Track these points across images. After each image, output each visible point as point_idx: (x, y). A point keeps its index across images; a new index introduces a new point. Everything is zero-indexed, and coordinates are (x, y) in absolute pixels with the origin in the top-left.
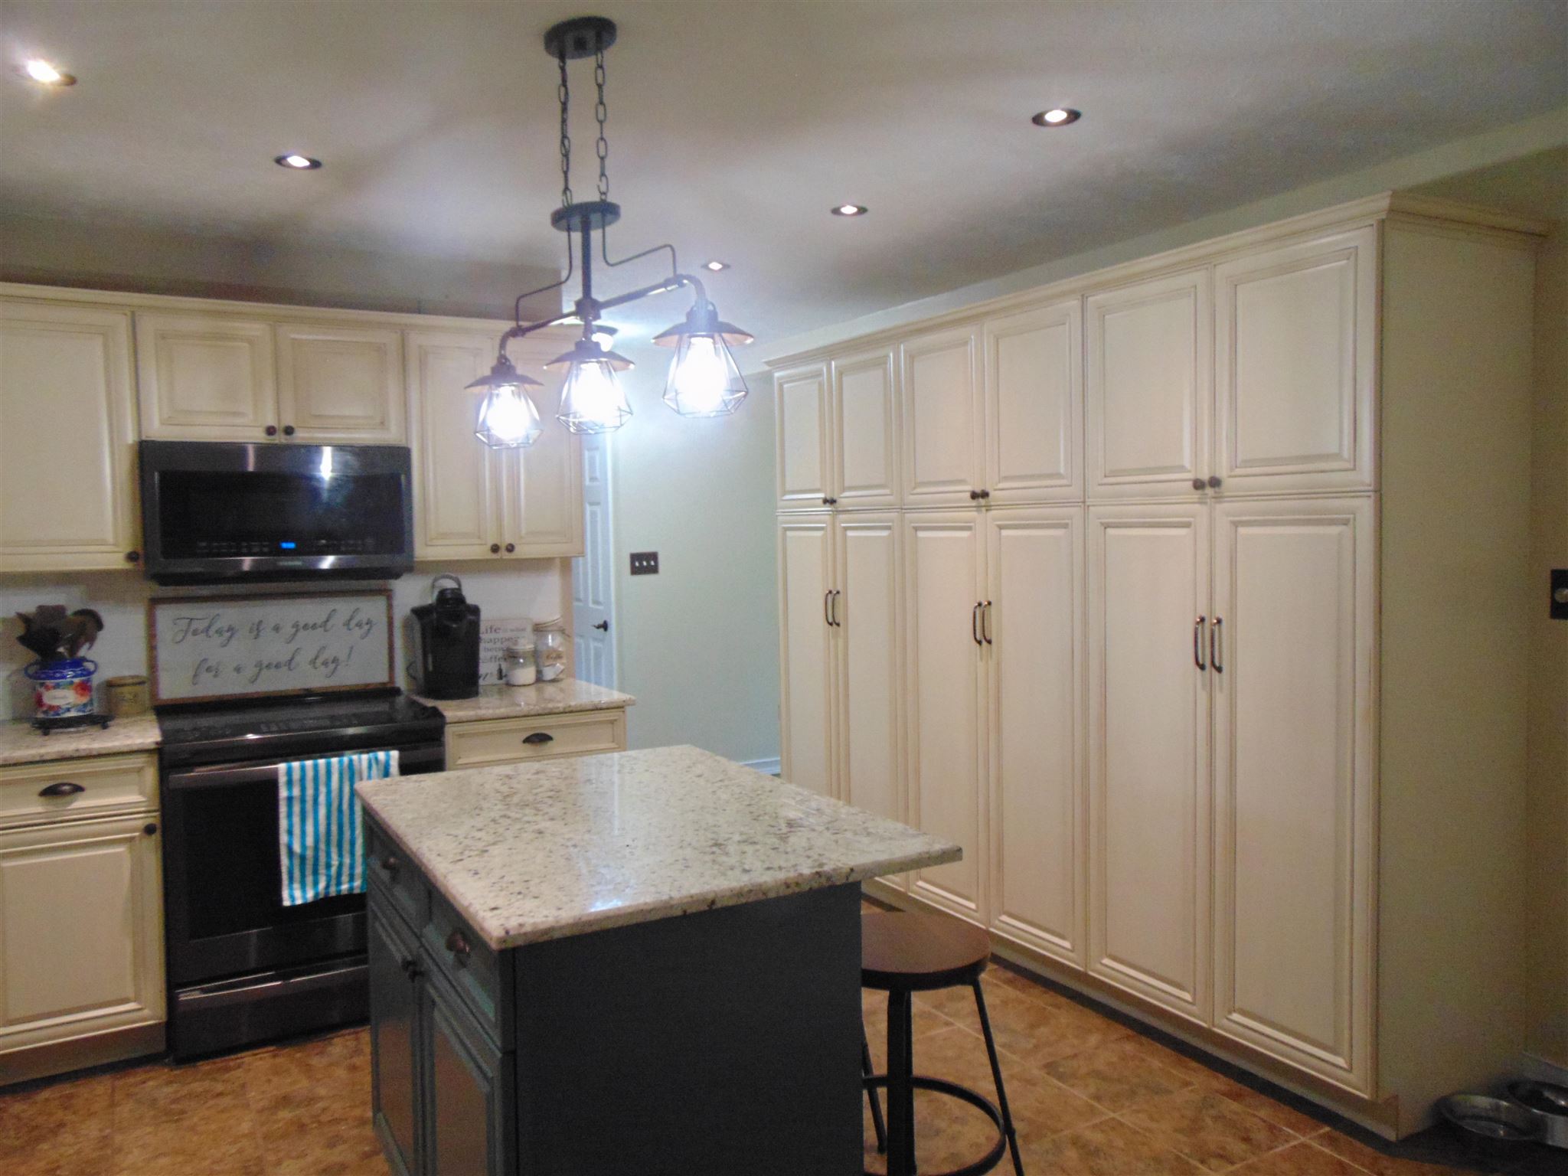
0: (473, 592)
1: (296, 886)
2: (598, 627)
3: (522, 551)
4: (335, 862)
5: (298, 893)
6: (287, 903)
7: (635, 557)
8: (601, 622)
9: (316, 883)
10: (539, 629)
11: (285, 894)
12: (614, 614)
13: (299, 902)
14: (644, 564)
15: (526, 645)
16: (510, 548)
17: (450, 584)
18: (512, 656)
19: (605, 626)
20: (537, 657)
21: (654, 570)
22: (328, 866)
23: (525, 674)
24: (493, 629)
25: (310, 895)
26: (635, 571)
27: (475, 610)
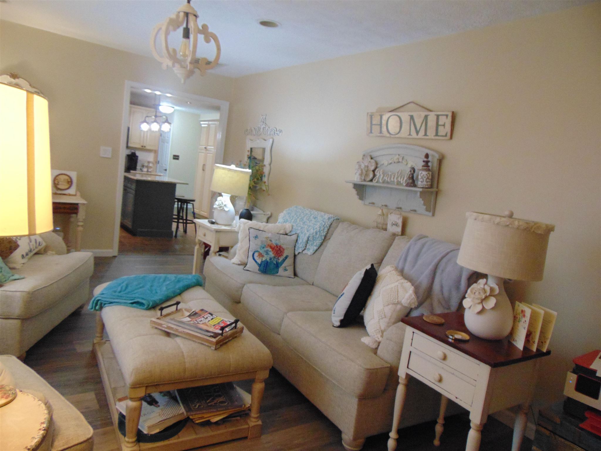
0: (138, 153)
2: (165, 170)
3: (148, 148)
7: (174, 156)
8: (165, 169)
10: (149, 162)
12: (168, 167)
14: (176, 157)
15: (146, 164)
16: (145, 147)
17: (133, 151)
18: (143, 166)
19: (166, 170)
20: (147, 167)
21: (178, 159)
23: (145, 170)
24: (140, 161)
26: (174, 159)
27: (137, 157)
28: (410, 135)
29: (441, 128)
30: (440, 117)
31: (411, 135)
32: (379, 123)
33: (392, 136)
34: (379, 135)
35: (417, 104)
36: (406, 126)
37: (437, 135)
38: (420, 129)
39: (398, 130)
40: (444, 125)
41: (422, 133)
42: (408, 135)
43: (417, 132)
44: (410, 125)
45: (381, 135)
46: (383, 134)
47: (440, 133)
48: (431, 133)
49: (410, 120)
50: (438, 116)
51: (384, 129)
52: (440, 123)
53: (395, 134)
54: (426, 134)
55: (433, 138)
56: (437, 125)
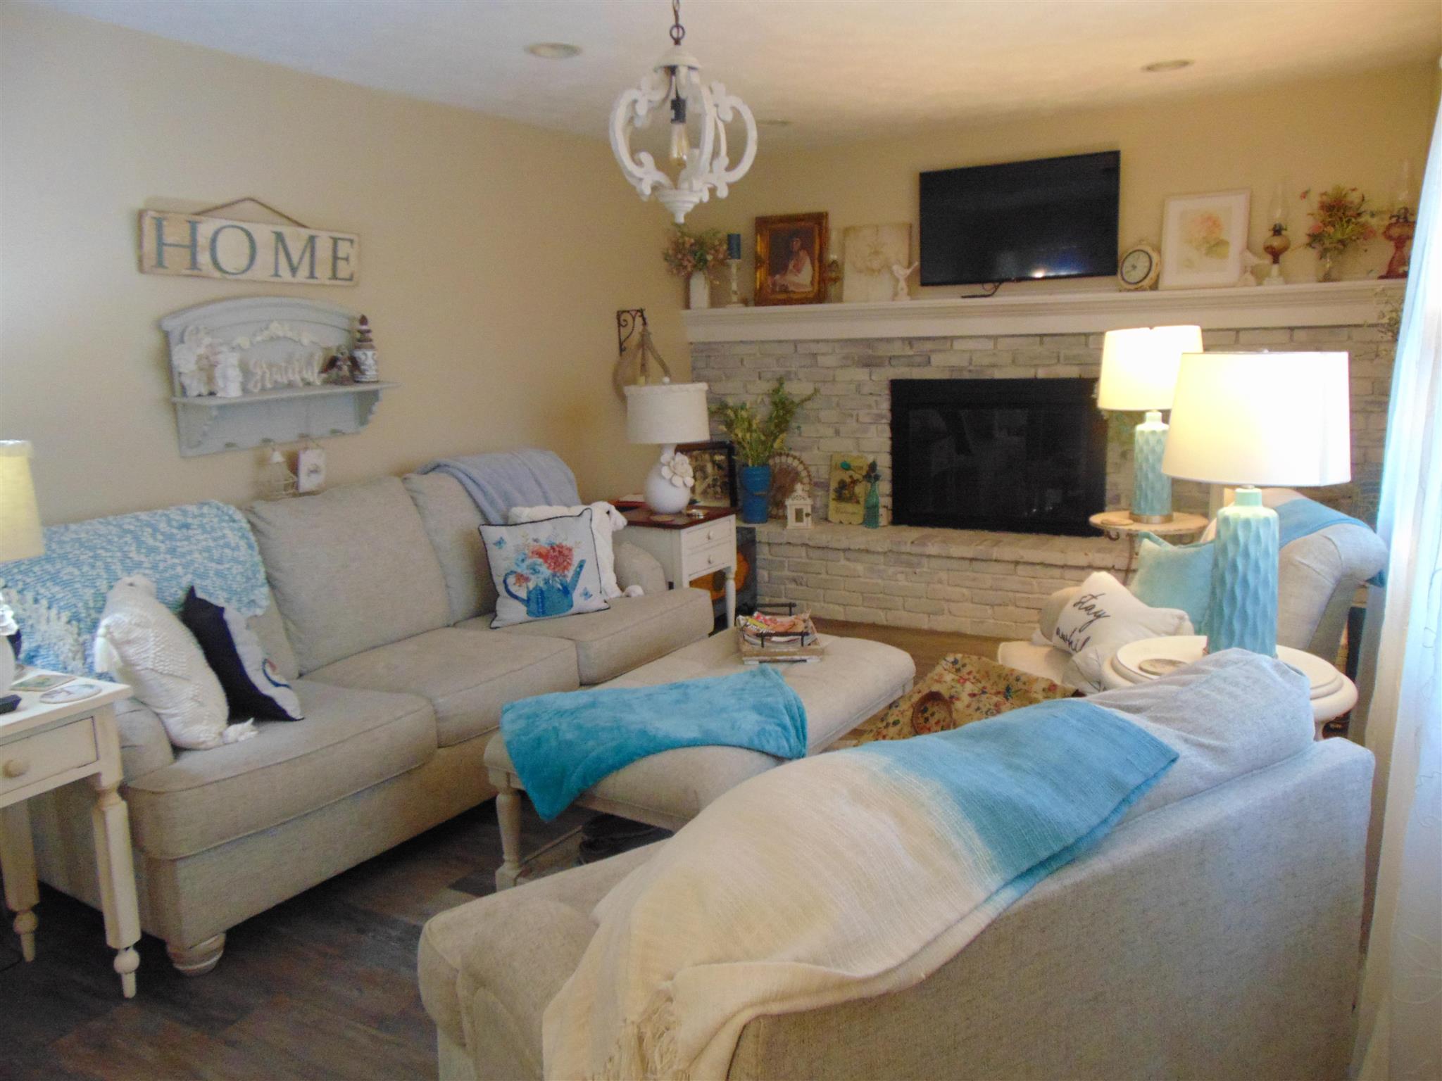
28: (277, 275)
29: (341, 264)
30: (340, 243)
31: (279, 276)
32: (187, 242)
33: (227, 276)
34: (188, 272)
35: (262, 205)
36: (265, 256)
37: (334, 277)
38: (300, 263)
39: (244, 262)
40: (347, 259)
41: (303, 272)
42: (272, 276)
43: (294, 270)
44: (277, 254)
45: (195, 272)
46: (200, 270)
47: (341, 274)
48: (323, 271)
49: (277, 244)
50: (335, 241)
51: (204, 258)
52: (341, 254)
53: (237, 272)
54: (312, 276)
55: (328, 282)
56: (335, 258)
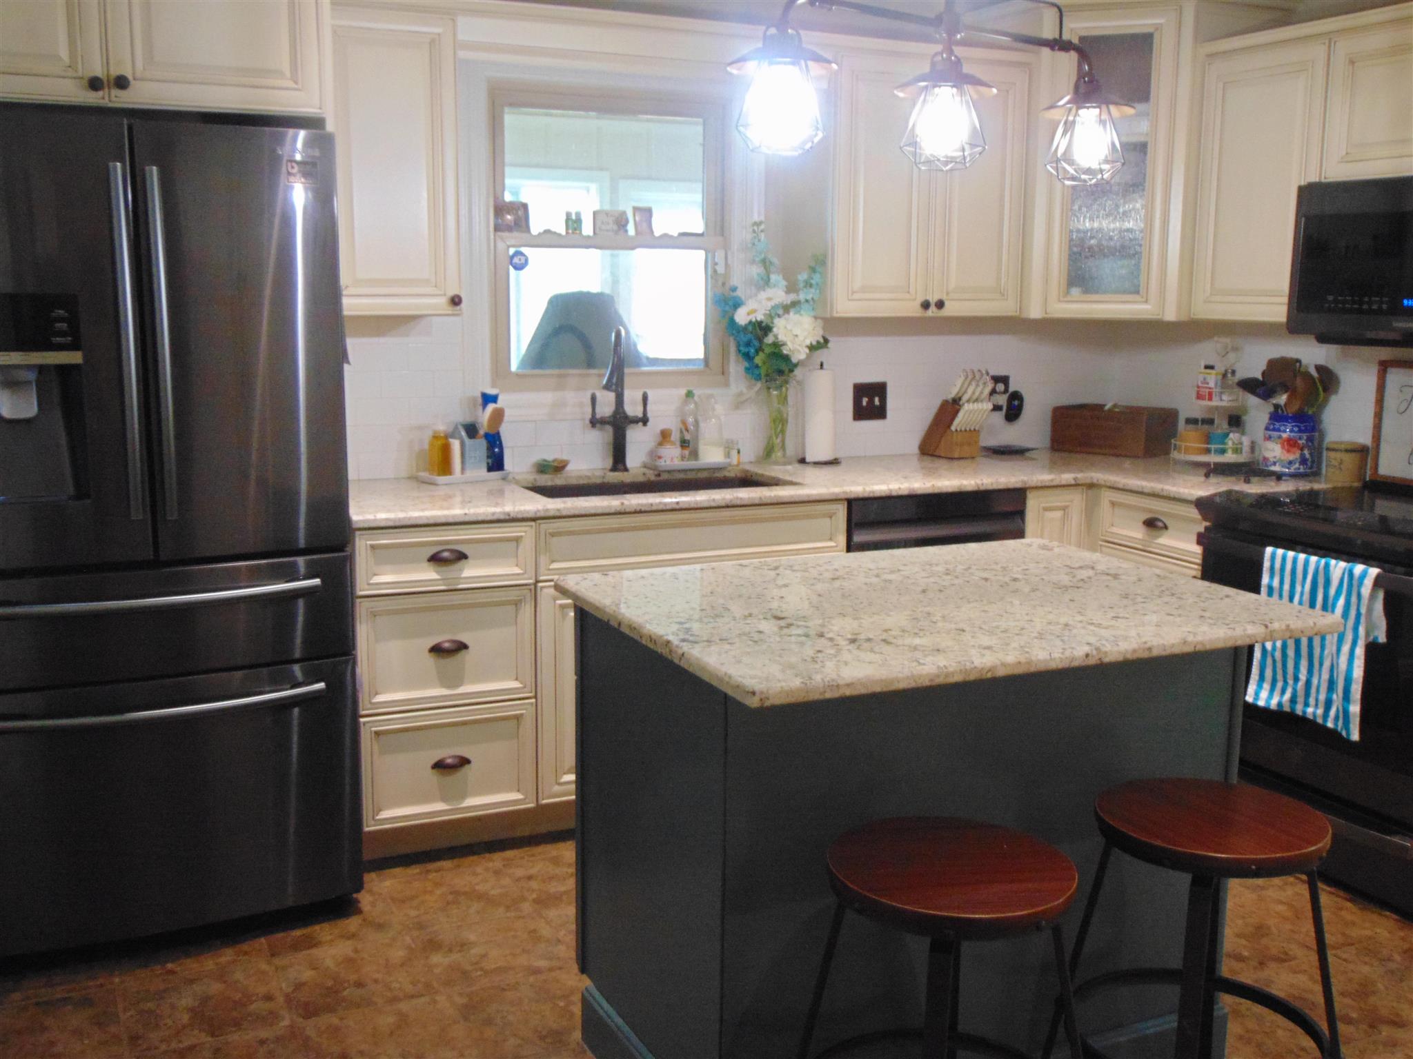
1: (1266, 686)
4: (1303, 676)
5: (1264, 694)
6: (1249, 698)
9: (1283, 692)
11: (1251, 688)
13: (1261, 703)
22: (1296, 679)
25: (1274, 703)
